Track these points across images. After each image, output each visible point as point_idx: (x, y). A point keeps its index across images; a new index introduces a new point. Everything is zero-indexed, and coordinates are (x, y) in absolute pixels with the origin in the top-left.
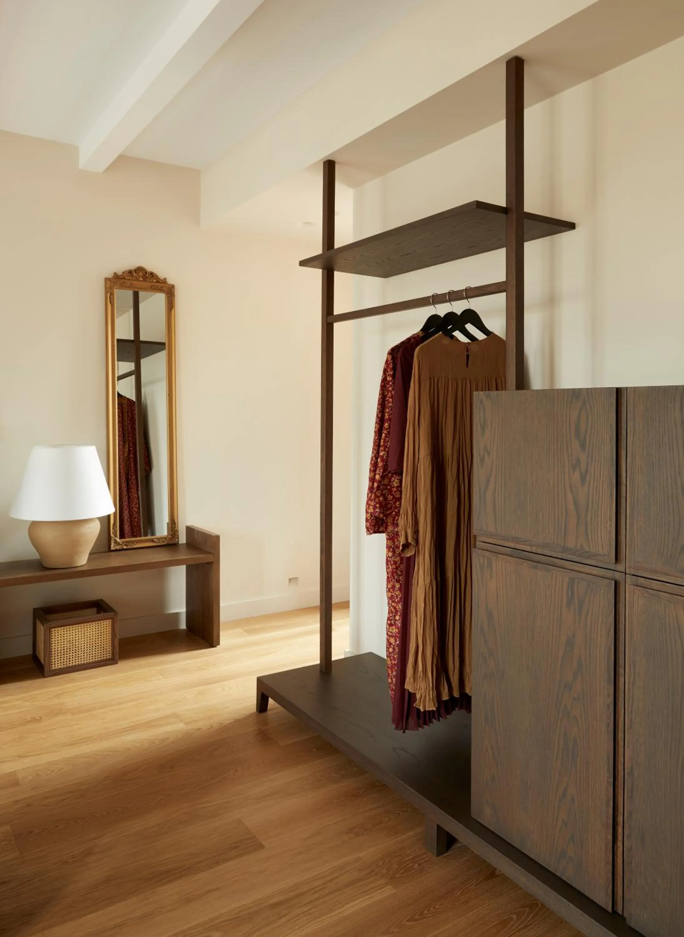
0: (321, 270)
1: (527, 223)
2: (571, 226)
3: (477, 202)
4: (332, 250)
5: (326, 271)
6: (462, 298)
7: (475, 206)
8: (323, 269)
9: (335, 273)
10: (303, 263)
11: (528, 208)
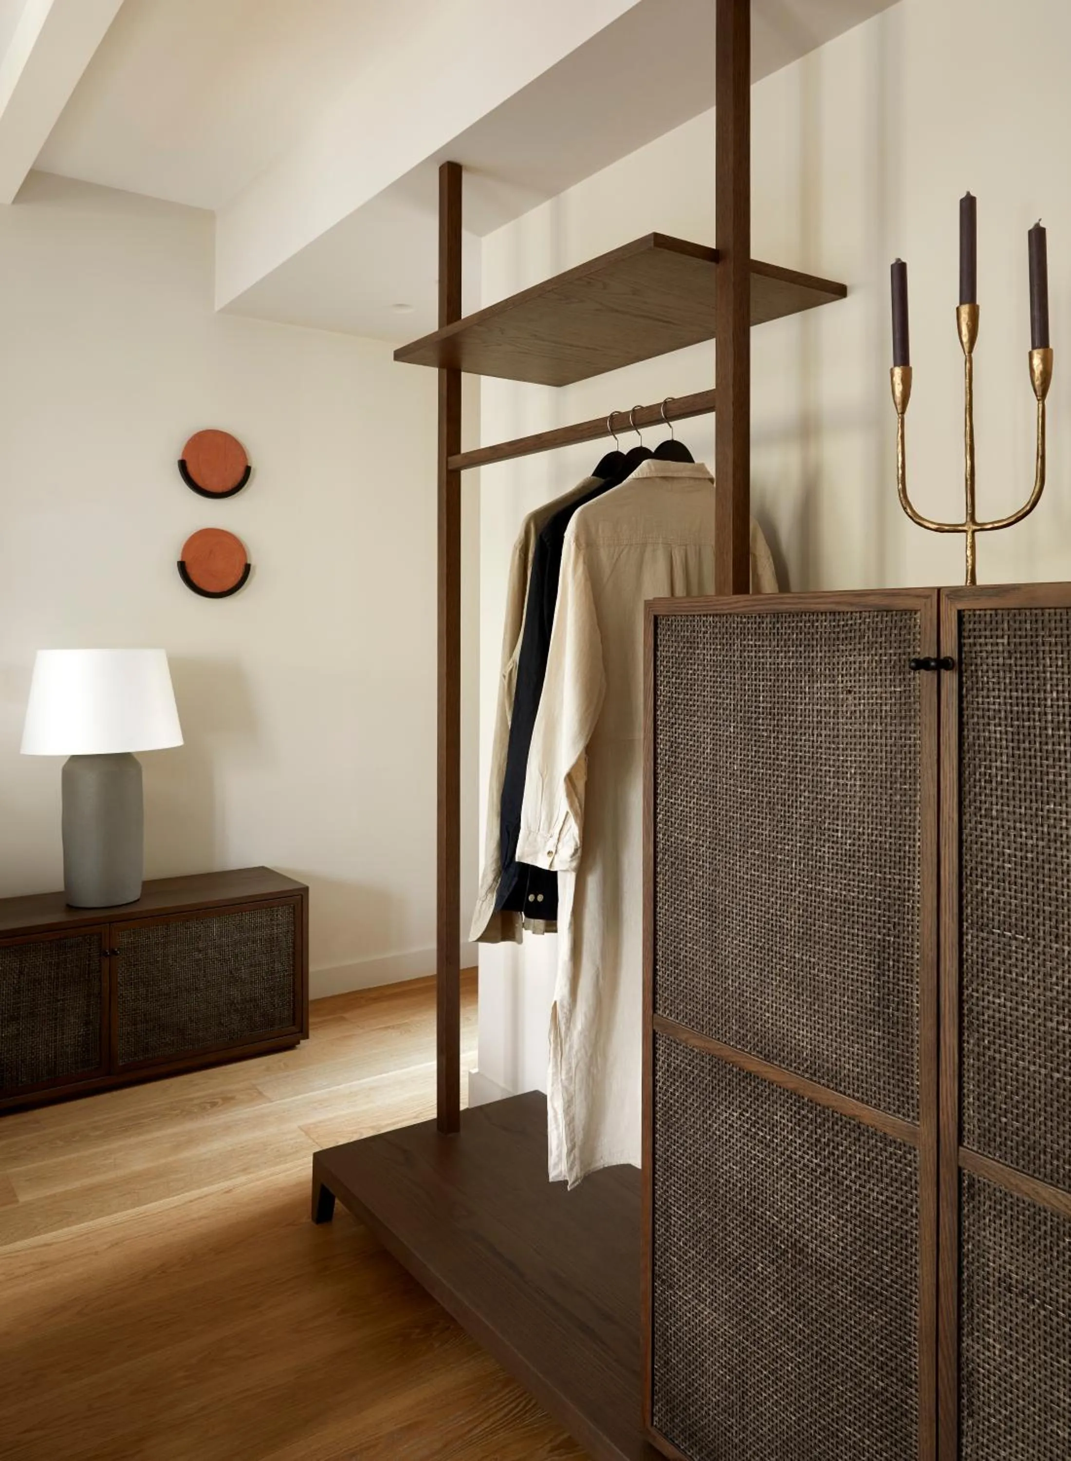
0: (437, 369)
1: (757, 283)
2: (839, 291)
3: (656, 235)
4: (456, 324)
5: (445, 371)
6: (659, 421)
7: (652, 244)
8: (441, 366)
9: (464, 375)
10: (401, 355)
11: (757, 253)
